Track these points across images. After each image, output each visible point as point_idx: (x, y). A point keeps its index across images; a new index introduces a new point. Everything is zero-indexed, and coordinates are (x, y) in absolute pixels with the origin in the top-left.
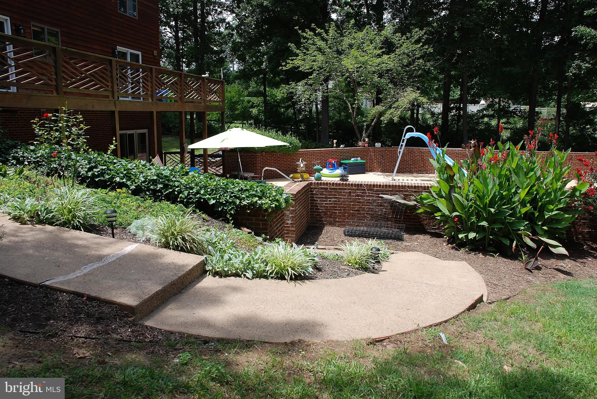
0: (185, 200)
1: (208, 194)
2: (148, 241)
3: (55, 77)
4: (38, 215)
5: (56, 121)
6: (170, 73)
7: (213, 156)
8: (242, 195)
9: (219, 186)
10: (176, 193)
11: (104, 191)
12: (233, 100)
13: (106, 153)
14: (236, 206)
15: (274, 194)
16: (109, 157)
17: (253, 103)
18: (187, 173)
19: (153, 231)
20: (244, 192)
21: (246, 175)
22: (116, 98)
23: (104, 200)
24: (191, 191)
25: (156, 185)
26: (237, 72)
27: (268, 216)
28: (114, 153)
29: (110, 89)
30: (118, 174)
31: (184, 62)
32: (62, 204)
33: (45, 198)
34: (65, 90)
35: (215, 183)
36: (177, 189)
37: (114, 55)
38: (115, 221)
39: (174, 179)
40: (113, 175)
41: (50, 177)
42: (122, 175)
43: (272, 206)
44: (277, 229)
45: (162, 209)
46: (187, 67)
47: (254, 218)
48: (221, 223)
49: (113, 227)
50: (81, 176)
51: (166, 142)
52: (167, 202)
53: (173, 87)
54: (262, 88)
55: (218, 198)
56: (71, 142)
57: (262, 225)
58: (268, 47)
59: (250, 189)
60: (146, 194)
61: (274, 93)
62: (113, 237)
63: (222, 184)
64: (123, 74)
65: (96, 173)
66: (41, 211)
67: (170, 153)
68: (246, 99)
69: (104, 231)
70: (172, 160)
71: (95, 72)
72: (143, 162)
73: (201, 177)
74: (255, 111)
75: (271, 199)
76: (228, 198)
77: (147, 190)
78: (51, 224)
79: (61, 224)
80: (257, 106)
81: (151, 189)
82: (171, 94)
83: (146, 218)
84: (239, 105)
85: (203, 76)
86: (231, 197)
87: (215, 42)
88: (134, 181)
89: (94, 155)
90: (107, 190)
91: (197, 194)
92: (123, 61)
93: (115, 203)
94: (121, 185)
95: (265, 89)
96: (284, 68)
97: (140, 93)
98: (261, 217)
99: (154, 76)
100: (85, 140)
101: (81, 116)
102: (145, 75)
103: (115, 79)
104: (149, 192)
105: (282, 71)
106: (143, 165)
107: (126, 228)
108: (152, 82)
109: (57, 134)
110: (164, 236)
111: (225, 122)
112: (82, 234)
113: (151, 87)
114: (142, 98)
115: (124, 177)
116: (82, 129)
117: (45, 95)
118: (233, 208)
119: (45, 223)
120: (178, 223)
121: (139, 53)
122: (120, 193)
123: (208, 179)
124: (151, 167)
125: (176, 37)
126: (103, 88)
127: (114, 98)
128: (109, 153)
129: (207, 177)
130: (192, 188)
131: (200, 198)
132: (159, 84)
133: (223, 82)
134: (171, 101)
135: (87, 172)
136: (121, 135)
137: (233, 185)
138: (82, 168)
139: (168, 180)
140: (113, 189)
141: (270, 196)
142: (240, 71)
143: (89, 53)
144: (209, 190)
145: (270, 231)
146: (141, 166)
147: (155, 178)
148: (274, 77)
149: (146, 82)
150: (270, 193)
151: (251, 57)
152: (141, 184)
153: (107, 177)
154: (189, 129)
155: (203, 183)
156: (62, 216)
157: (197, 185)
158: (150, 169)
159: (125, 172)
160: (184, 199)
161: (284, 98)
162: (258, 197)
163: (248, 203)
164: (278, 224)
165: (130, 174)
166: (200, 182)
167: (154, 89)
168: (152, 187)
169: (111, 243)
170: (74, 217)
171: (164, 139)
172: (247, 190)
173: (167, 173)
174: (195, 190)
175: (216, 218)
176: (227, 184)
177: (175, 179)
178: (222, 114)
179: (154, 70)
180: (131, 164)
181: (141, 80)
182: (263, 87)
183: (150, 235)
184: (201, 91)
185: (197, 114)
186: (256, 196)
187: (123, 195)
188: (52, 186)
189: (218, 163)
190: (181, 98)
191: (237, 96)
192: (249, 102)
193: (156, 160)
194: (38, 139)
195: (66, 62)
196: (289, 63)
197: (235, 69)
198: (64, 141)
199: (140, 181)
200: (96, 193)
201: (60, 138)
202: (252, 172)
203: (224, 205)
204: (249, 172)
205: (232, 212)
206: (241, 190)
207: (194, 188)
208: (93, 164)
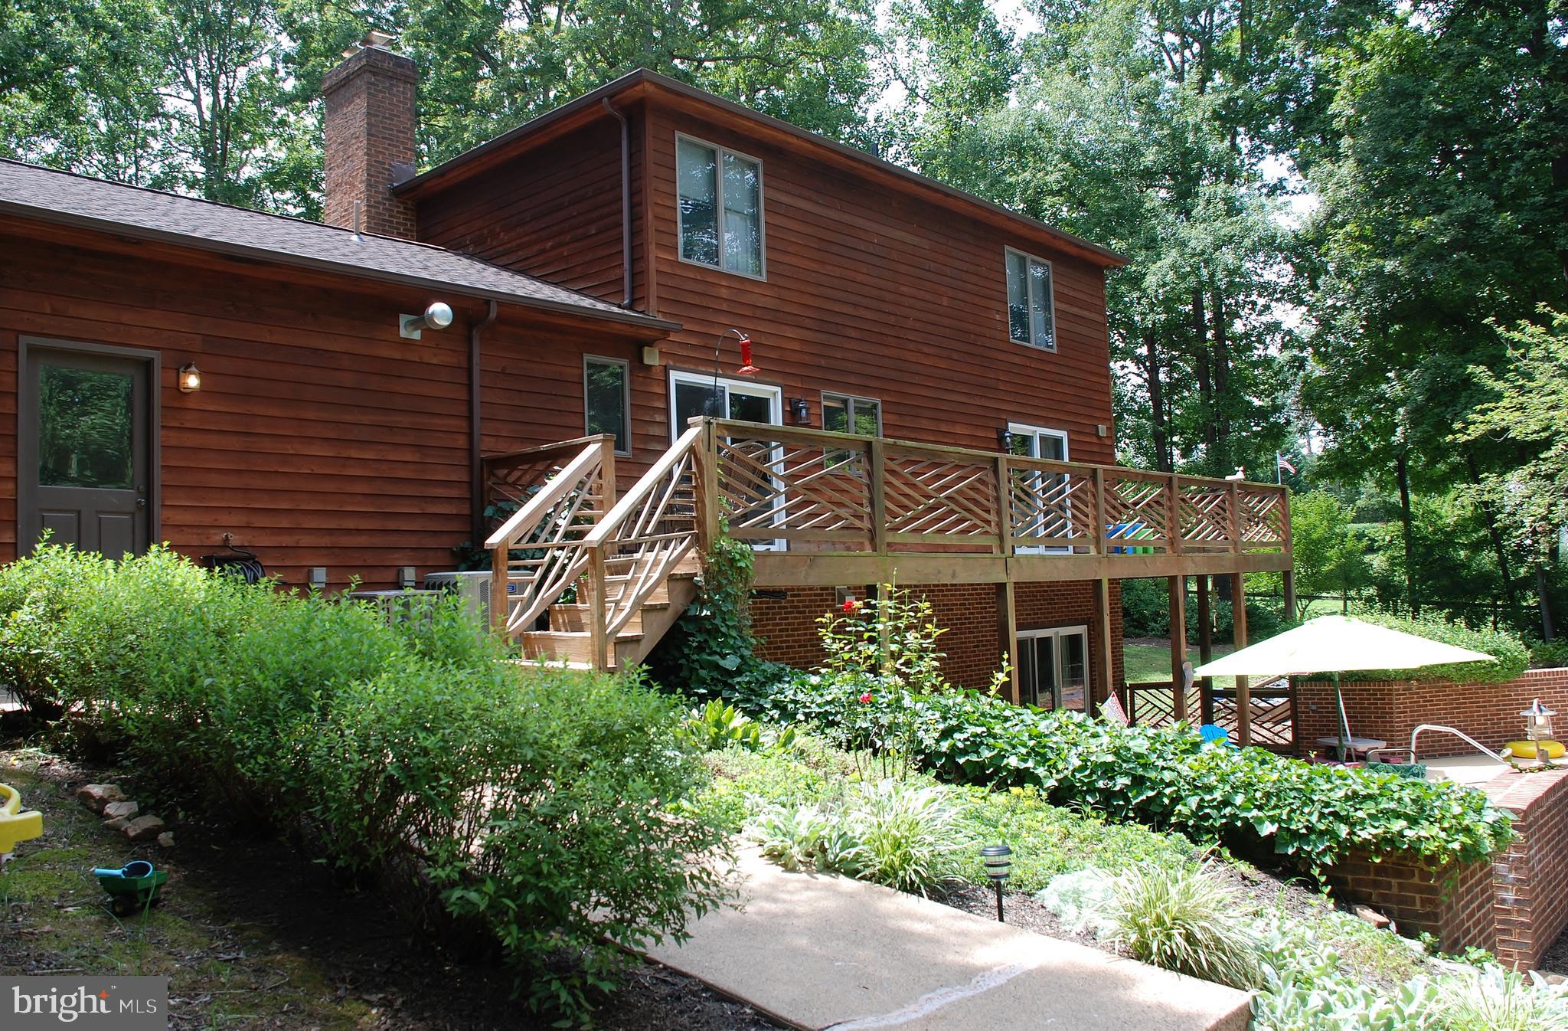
0: (1191, 823)
1: (1256, 806)
2: (1090, 935)
3: (869, 510)
4: (824, 850)
5: (869, 618)
6: (1142, 479)
7: (1263, 693)
8: (1356, 810)
9: (1287, 785)
10: (1166, 801)
11: (979, 791)
12: (1315, 536)
13: (984, 691)
14: (1339, 843)
15: (1457, 809)
16: (991, 704)
17: (1373, 540)
18: (1195, 747)
19: (1104, 910)
20: (1361, 803)
21: (1362, 746)
22: (1008, 551)
23: (978, 816)
24: (1208, 798)
25: (1112, 778)
26: (1320, 458)
27: (1439, 876)
28: (1005, 692)
29: (994, 529)
30: (1014, 747)
31: (1176, 444)
32: (880, 826)
33: (842, 809)
34: (890, 538)
35: (1275, 776)
36: (1168, 791)
37: (1001, 444)
38: (1008, 875)
39: (1160, 763)
40: (1002, 750)
41: (852, 752)
42: (1024, 751)
43: (1450, 846)
44: (1471, 915)
45: (1129, 844)
46: (1183, 456)
47: (1394, 882)
48: (1293, 892)
49: (1000, 892)
50: (922, 752)
51: (1135, 656)
52: (1140, 826)
53: (1150, 512)
54: (1396, 497)
55: (1284, 817)
56: (904, 669)
57: (1423, 905)
58: (1408, 385)
59: (1381, 795)
60: (1084, 801)
61: (1432, 507)
62: (1001, 919)
63: (1294, 778)
64: (1023, 490)
65: (960, 745)
66: (830, 840)
67: (1146, 687)
68: (1353, 528)
69: (977, 900)
70: (1149, 706)
71: (959, 492)
72: (1078, 717)
73: (1234, 759)
74: (1377, 562)
75: (1446, 825)
76: (1314, 819)
77: (1088, 792)
78: (852, 874)
79: (874, 875)
80: (1388, 547)
81: (1100, 790)
82: (1145, 533)
83: (1087, 872)
84: (1333, 547)
85: (1228, 478)
86: (1322, 816)
87: (1256, 385)
88: (1055, 766)
89: (954, 698)
90: (988, 789)
91: (1225, 806)
92: (1024, 457)
93: (1006, 825)
94: (1021, 777)
95: (1405, 497)
96: (1462, 438)
97: (1066, 535)
98: (1416, 880)
99: (1101, 488)
100: (936, 664)
101: (927, 604)
102: (1080, 489)
103: (1005, 504)
104: (1093, 796)
105: (1454, 445)
106: (1079, 725)
107: (1030, 895)
108: (1096, 506)
109: (873, 648)
110: (1137, 925)
111: (1294, 597)
112: (924, 905)
113: (1096, 518)
114: (1071, 548)
115: (1028, 754)
116: (928, 636)
117: (845, 553)
118: (1330, 848)
119: (837, 871)
120: (1173, 891)
121: (1063, 434)
122: (1018, 797)
123: (1256, 764)
124: (1100, 729)
125: (1153, 385)
126: (978, 527)
127: (1003, 552)
128: (992, 693)
129: (1251, 759)
130: (1210, 789)
131: (1235, 817)
132: (1114, 507)
133: (1284, 490)
134: (1145, 551)
135: (938, 741)
136: (1022, 644)
137: (1329, 780)
138: (926, 731)
139: (1145, 766)
140: (1002, 786)
141: (1443, 817)
142: (1329, 455)
143: (945, 448)
144: (1258, 795)
145: (1447, 923)
146: (1071, 727)
147: (1110, 758)
148: (1432, 462)
149: (1082, 507)
150: (1441, 808)
151: (1358, 414)
152: (1073, 775)
153: (986, 754)
154: (1194, 621)
155: (1240, 774)
156: (877, 855)
157: (1223, 780)
158: (1095, 736)
159: (1031, 743)
160: (1188, 817)
161: (1465, 520)
162: (1407, 817)
163: (1375, 836)
164: (1471, 901)
165: (1045, 747)
166: (1234, 773)
167: (1102, 523)
168: (1101, 784)
169: (996, 935)
170: (906, 859)
171: (1130, 648)
172: (1369, 797)
173: (1140, 745)
174: (1218, 795)
175: (1282, 877)
176: (1310, 779)
177: (1164, 764)
178: (1287, 575)
179: (1100, 475)
180: (1047, 722)
181: (1068, 502)
182: (1398, 493)
183: (1097, 920)
184: (1224, 519)
185: (1219, 580)
186: (1398, 816)
187: (1027, 803)
188: (856, 774)
189: (1277, 711)
190: (1172, 542)
191: (1325, 523)
192: (1359, 536)
193: (1110, 708)
194: (830, 661)
195: (892, 472)
196: (1474, 423)
197: (1314, 450)
198: (888, 665)
199: (1071, 768)
200: (959, 796)
201: (878, 659)
202: (1378, 738)
203: (1303, 838)
204: (1371, 737)
205: (1328, 860)
206: (1353, 797)
207: (1215, 787)
208: (954, 722)
